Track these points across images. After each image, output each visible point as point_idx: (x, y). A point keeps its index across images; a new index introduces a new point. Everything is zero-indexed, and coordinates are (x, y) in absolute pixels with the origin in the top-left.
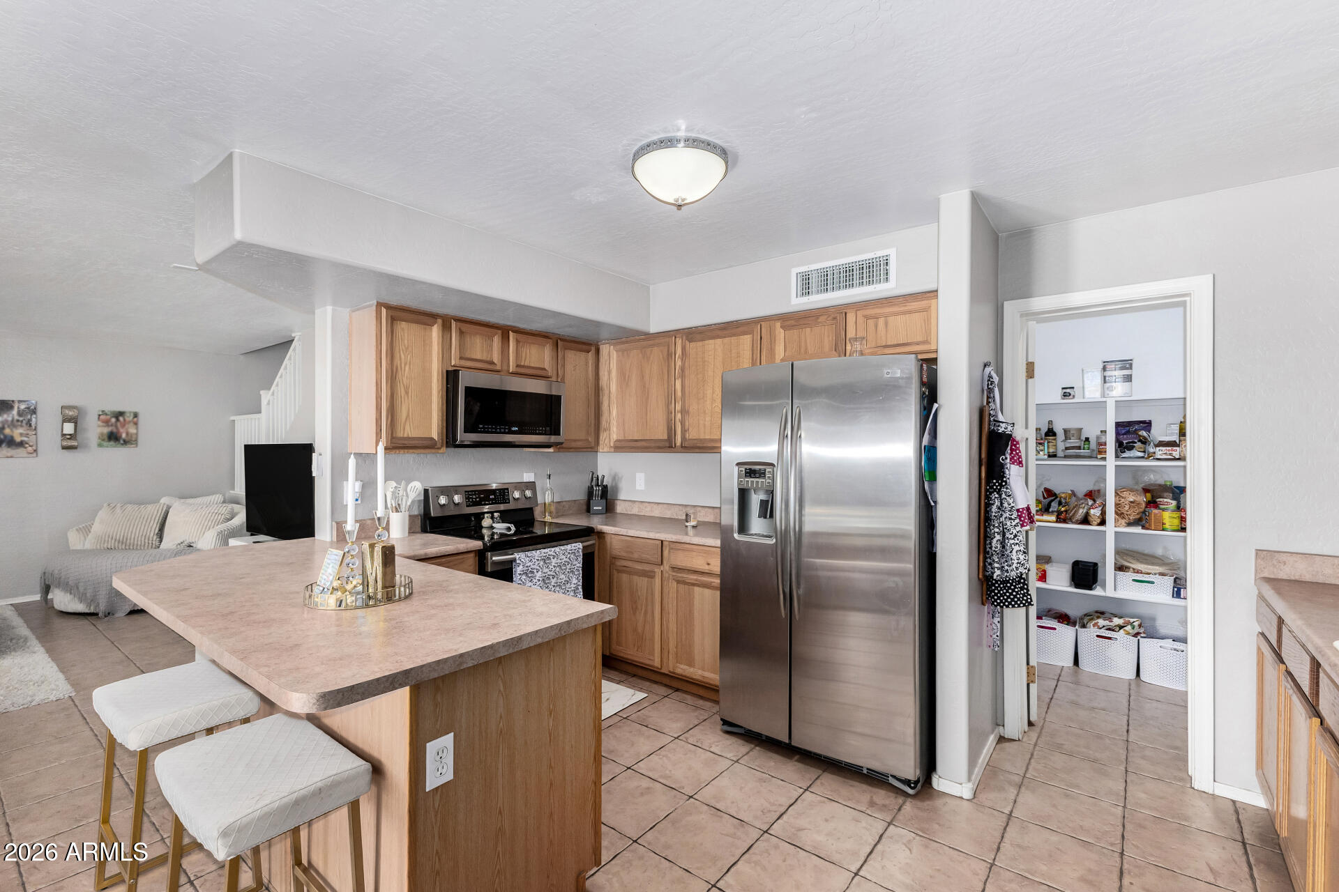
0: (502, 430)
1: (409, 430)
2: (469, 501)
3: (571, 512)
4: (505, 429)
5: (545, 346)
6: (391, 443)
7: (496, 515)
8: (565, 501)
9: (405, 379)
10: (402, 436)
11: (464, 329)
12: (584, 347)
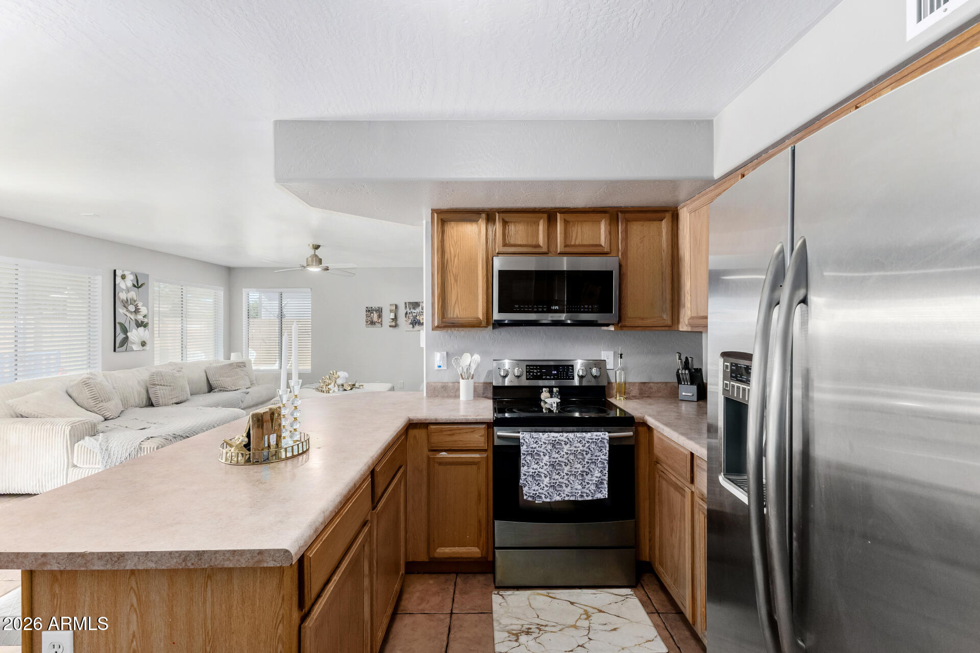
0: (540, 310)
1: (457, 312)
2: (530, 375)
3: (660, 395)
4: (543, 308)
5: (599, 222)
6: (442, 322)
7: (555, 390)
8: (653, 383)
9: (454, 270)
10: (452, 316)
11: (507, 219)
12: (659, 215)
